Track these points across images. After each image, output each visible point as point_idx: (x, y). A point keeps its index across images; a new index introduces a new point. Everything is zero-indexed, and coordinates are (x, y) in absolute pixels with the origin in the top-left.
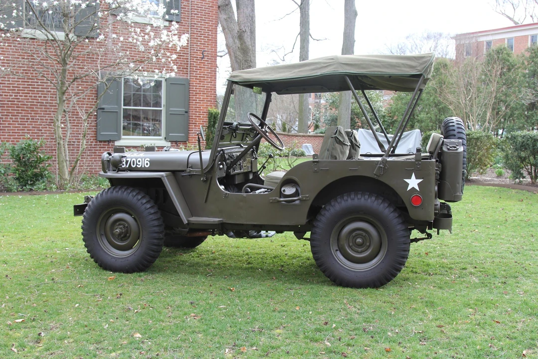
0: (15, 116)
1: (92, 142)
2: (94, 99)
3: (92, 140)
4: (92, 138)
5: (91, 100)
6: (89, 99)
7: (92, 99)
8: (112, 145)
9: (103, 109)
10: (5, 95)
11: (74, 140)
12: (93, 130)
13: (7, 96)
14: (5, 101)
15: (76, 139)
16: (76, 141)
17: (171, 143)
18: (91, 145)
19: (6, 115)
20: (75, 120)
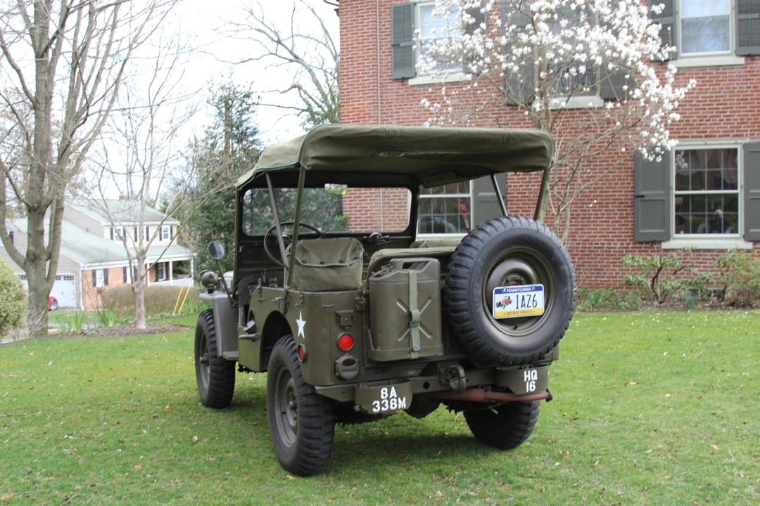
0: (527, 211)
1: (629, 244)
2: (630, 183)
3: (628, 242)
4: (628, 239)
5: (625, 185)
6: (624, 184)
7: (627, 183)
8: (658, 248)
9: (643, 196)
10: (514, 186)
11: (603, 242)
12: (630, 226)
13: (517, 186)
14: (514, 193)
15: (605, 240)
16: (606, 242)
17: (754, 244)
18: (628, 248)
19: (516, 211)
20: (603, 214)
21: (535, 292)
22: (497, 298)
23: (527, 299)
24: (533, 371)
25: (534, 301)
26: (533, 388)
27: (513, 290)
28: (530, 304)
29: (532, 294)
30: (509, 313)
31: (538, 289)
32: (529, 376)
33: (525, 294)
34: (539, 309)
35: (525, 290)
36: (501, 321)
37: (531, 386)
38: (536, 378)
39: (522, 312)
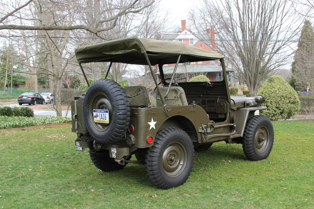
21: (106, 113)
22: (95, 114)
23: (103, 115)
24: (115, 149)
25: (105, 117)
26: (115, 156)
27: (98, 111)
28: (104, 118)
29: (105, 113)
30: (98, 121)
31: (107, 112)
32: (113, 150)
33: (102, 113)
34: (107, 121)
35: (102, 111)
36: (96, 123)
37: (114, 155)
38: (116, 152)
39: (102, 121)
